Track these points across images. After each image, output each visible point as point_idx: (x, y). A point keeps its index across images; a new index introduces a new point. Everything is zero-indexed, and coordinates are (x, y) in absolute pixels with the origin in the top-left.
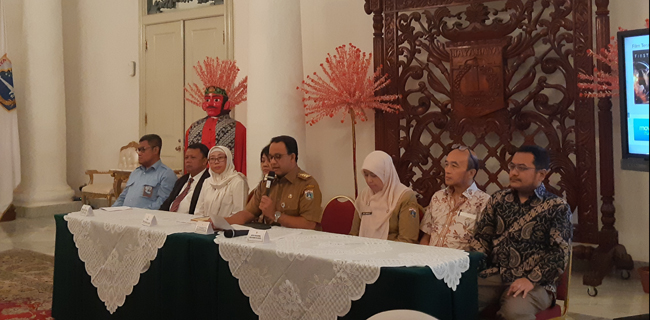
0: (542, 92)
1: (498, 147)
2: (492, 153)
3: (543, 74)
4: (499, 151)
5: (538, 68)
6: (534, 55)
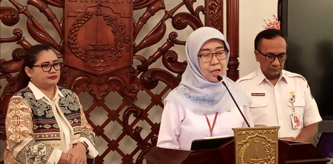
0: (172, 49)
1: (119, 110)
2: (113, 116)
3: (174, 30)
4: (121, 114)
5: (169, 23)
6: (164, 8)
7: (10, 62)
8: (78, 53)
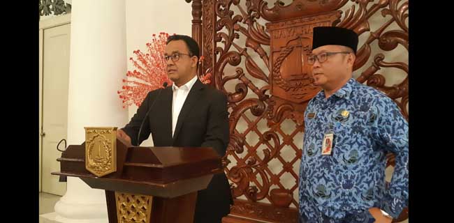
7: (234, 94)
8: (280, 83)
